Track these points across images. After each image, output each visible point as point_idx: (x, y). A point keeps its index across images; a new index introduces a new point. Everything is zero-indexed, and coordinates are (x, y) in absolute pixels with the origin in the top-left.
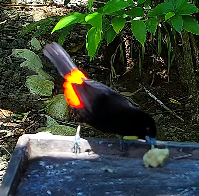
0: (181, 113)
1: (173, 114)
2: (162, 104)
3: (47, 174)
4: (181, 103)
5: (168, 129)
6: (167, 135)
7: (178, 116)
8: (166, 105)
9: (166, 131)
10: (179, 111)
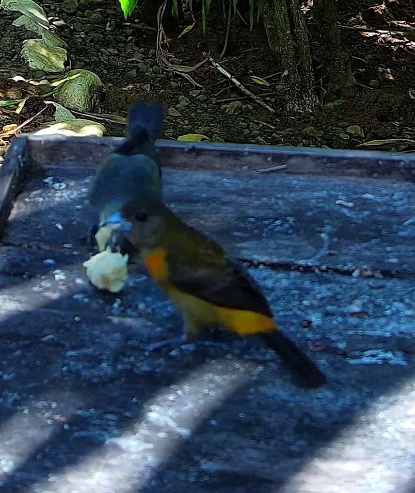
0: (270, 99)
1: (257, 101)
2: (240, 85)
3: (56, 197)
4: (270, 83)
5: (249, 125)
6: (248, 134)
7: (265, 104)
8: (246, 87)
9: (246, 128)
10: (267, 96)
